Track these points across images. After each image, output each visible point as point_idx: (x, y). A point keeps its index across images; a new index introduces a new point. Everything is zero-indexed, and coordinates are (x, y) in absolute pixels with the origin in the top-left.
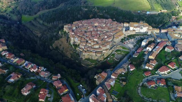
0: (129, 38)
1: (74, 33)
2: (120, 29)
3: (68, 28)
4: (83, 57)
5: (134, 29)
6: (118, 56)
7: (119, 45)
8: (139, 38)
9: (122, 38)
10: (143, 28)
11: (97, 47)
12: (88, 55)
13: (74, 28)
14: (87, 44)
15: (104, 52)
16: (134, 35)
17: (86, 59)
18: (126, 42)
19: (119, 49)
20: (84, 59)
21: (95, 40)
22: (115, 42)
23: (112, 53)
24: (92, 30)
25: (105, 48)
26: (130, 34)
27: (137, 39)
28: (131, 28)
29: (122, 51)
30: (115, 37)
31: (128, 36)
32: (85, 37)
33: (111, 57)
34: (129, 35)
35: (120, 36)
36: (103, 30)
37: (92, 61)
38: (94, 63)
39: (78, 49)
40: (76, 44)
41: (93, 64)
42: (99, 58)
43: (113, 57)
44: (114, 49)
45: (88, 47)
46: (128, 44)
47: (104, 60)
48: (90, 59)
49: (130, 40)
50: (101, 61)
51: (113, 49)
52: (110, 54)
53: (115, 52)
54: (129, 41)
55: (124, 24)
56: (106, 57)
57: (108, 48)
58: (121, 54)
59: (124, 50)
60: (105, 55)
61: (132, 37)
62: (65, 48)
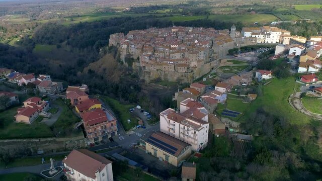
0: (244, 51)
1: (128, 40)
2: (223, 34)
4: (146, 78)
5: (254, 37)
6: (225, 75)
8: (265, 50)
9: (229, 48)
10: (272, 33)
11: (177, 56)
12: (157, 70)
13: (130, 37)
14: (156, 54)
15: (193, 64)
18: (238, 55)
19: (227, 65)
22: (216, 53)
23: (212, 73)
26: (246, 45)
27: (261, 51)
28: (247, 34)
29: (233, 67)
30: (215, 44)
31: (241, 48)
32: (151, 44)
33: (210, 77)
35: (226, 41)
39: (136, 65)
40: (132, 57)
42: (182, 76)
43: (214, 77)
46: (244, 57)
48: (161, 80)
49: (248, 54)
51: (212, 66)
52: (206, 74)
53: (219, 70)
54: (245, 54)
56: (197, 77)
57: (201, 58)
58: (230, 71)
59: (237, 65)
60: (195, 71)
62: (107, 70)
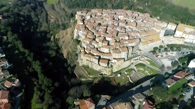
0: (169, 49)
1: (82, 24)
2: (157, 30)
3: (80, 15)
4: (80, 62)
5: (184, 36)
6: (136, 75)
7: (146, 57)
8: (187, 52)
9: (155, 46)
11: (106, 50)
12: (87, 60)
13: (88, 17)
14: (93, 44)
15: (113, 61)
16: (180, 45)
17: (83, 66)
18: (160, 54)
19: (145, 63)
20: (81, 65)
21: (107, 39)
22: (140, 50)
23: (130, 68)
24: (110, 23)
25: (116, 56)
27: (183, 53)
28: (178, 34)
29: (148, 67)
30: (142, 42)
31: (168, 45)
32: (94, 32)
33: (125, 73)
34: (170, 43)
35: (152, 41)
36: (127, 27)
37: (91, 71)
38: (92, 75)
39: (79, 48)
40: (79, 39)
41: (91, 77)
43: (128, 75)
44: (134, 61)
45: (92, 48)
46: (162, 58)
47: (111, 75)
48: (88, 67)
49: (169, 54)
50: (105, 75)
51: (132, 61)
52: (125, 68)
53: (135, 67)
54: (166, 54)
55: (169, 25)
56: (116, 70)
57: (123, 57)
58: (143, 72)
59: (151, 67)
61: (175, 49)
62: (65, 43)
